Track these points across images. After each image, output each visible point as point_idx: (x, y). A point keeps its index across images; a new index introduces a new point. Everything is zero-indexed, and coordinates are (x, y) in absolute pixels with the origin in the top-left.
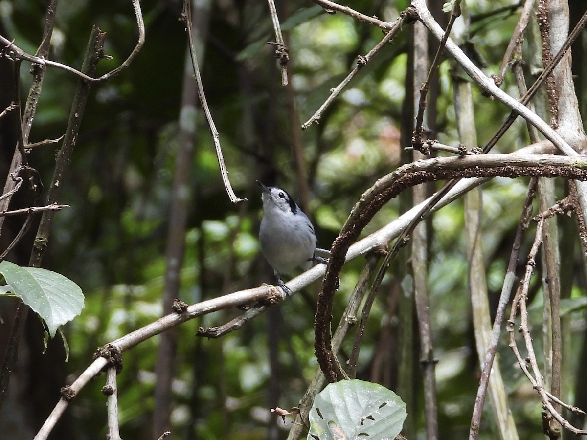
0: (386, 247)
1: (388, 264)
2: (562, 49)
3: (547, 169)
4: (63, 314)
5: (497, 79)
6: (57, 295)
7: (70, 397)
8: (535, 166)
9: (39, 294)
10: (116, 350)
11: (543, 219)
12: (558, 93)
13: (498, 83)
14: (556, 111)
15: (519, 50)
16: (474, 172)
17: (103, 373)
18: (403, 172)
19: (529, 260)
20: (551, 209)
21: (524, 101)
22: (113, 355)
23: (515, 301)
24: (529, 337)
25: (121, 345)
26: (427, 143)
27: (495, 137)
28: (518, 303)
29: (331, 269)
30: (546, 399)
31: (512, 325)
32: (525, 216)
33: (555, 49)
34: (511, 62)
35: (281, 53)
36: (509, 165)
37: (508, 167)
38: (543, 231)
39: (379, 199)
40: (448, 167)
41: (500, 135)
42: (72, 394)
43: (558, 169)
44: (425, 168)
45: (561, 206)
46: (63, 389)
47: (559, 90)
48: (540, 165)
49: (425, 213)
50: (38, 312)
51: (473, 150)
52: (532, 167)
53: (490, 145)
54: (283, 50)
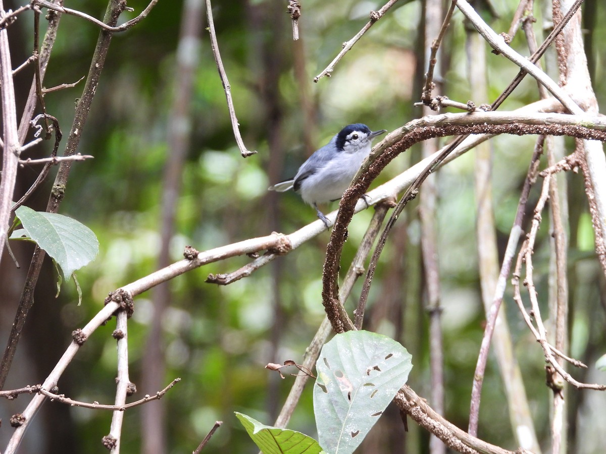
0: (394, 199)
1: (396, 216)
2: (571, 10)
3: (554, 127)
4: (78, 259)
5: (506, 37)
6: (72, 241)
7: (82, 340)
8: (542, 124)
9: (55, 239)
10: (127, 294)
11: (550, 174)
12: (567, 51)
13: (508, 41)
14: (565, 68)
15: (530, 7)
16: (482, 128)
17: (114, 318)
18: (413, 127)
19: (535, 214)
20: (558, 165)
21: (532, 59)
22: (124, 299)
23: (520, 255)
24: (534, 290)
25: (133, 290)
26: (437, 99)
27: (503, 94)
28: (524, 257)
29: (340, 220)
30: (549, 352)
31: (517, 278)
32: (532, 171)
33: (565, 7)
34: (522, 19)
35: (293, 8)
36: (517, 122)
37: (516, 124)
38: (550, 186)
39: (389, 153)
40: (456, 123)
41: (508, 92)
42: (83, 337)
43: (565, 127)
44: (435, 124)
45: (568, 162)
46: (75, 333)
47: (568, 48)
48: (547, 123)
49: (434, 167)
50: (53, 257)
51: (481, 107)
52: (540, 124)
53: (499, 102)
54: (295, 5)
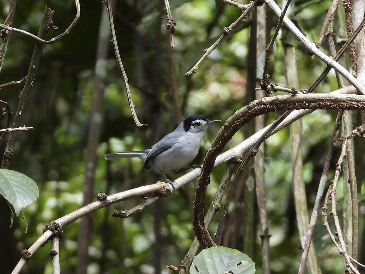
0: (241, 157)
1: (243, 168)
2: (362, 24)
3: (351, 104)
4: (24, 200)
5: (317, 43)
6: (20, 188)
7: (28, 257)
8: (343, 102)
9: (9, 187)
10: (59, 225)
11: (346, 139)
12: (357, 54)
13: (318, 46)
14: (356, 66)
15: (331, 25)
16: (302, 105)
17: (50, 241)
18: (254, 105)
19: (337, 166)
20: (352, 133)
21: (335, 58)
22: (56, 229)
23: (327, 194)
24: (337, 218)
25: (62, 222)
26: (270, 85)
27: (315, 83)
28: (330, 196)
29: (204, 171)
30: (349, 261)
31: (325, 210)
32: (334, 137)
33: (356, 24)
34: (325, 34)
35: (170, 25)
36: (326, 101)
37: (325, 102)
38: (347, 148)
39: (238, 124)
40: (285, 102)
41: (319, 81)
42: (29, 255)
43: (359, 104)
44: (269, 103)
45: (359, 130)
46: (23, 251)
47: (358, 52)
48: (346, 101)
49: (268, 133)
50: (8, 199)
51: (301, 91)
52: (341, 102)
53: (312, 88)
54: (172, 23)
